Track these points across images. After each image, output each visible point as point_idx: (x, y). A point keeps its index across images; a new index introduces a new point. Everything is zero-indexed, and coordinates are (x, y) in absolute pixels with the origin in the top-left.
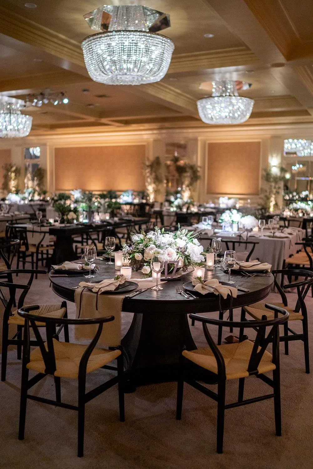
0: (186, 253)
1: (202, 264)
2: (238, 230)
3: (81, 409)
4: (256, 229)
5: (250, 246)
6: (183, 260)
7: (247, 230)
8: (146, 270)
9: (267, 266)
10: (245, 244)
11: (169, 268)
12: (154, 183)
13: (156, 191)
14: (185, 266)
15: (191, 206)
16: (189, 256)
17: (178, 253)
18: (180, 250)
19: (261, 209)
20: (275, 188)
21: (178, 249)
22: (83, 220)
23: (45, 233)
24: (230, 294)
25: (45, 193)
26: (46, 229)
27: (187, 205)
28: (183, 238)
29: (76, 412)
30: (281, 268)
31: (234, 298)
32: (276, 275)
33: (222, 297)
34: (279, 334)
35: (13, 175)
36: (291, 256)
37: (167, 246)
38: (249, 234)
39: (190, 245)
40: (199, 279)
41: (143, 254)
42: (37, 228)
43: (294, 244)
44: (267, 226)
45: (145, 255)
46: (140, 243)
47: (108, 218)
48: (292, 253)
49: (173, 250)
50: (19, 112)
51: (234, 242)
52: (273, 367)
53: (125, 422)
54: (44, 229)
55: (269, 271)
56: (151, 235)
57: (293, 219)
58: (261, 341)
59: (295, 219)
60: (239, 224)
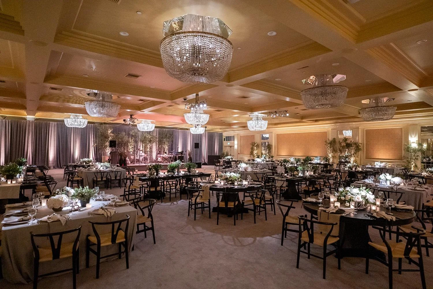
0: (366, 198)
1: (374, 204)
2: (390, 184)
3: (324, 259)
4: (402, 184)
5: (399, 195)
6: (365, 201)
7: (396, 185)
8: (347, 204)
9: (412, 208)
10: (395, 193)
11: (358, 204)
12: (332, 152)
13: (333, 157)
14: (366, 204)
15: (358, 167)
16: (368, 199)
17: (362, 198)
18: (363, 197)
19: (404, 169)
20: (414, 156)
21: (362, 196)
22: (301, 175)
23: (284, 181)
24: (392, 219)
25: (272, 157)
26: (285, 179)
27: (355, 167)
28: (363, 191)
29: (322, 260)
30: (421, 209)
31: (394, 221)
32: (418, 213)
33: (388, 220)
34: (421, 243)
35: (255, 148)
36: (428, 201)
37: (357, 194)
38: (398, 187)
39: (368, 194)
40: (375, 210)
41: (345, 197)
42: (280, 179)
43: (430, 195)
44: (410, 183)
45: (346, 198)
46: (343, 192)
47: (312, 174)
48: (429, 200)
49: (360, 197)
50: (262, 119)
51: (389, 192)
52: (419, 256)
53: (341, 270)
54: (283, 179)
55: (413, 210)
56: (348, 189)
57: (429, 178)
58: (410, 243)
59: (431, 178)
60: (391, 181)
